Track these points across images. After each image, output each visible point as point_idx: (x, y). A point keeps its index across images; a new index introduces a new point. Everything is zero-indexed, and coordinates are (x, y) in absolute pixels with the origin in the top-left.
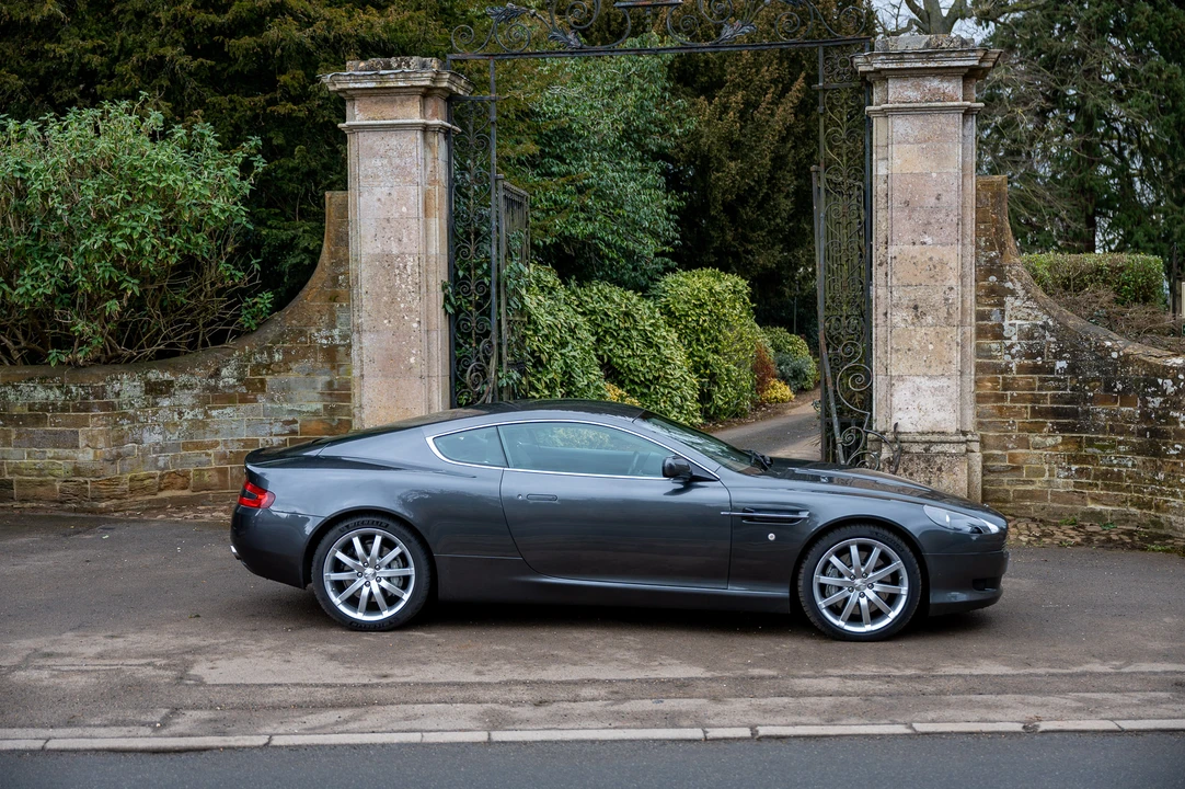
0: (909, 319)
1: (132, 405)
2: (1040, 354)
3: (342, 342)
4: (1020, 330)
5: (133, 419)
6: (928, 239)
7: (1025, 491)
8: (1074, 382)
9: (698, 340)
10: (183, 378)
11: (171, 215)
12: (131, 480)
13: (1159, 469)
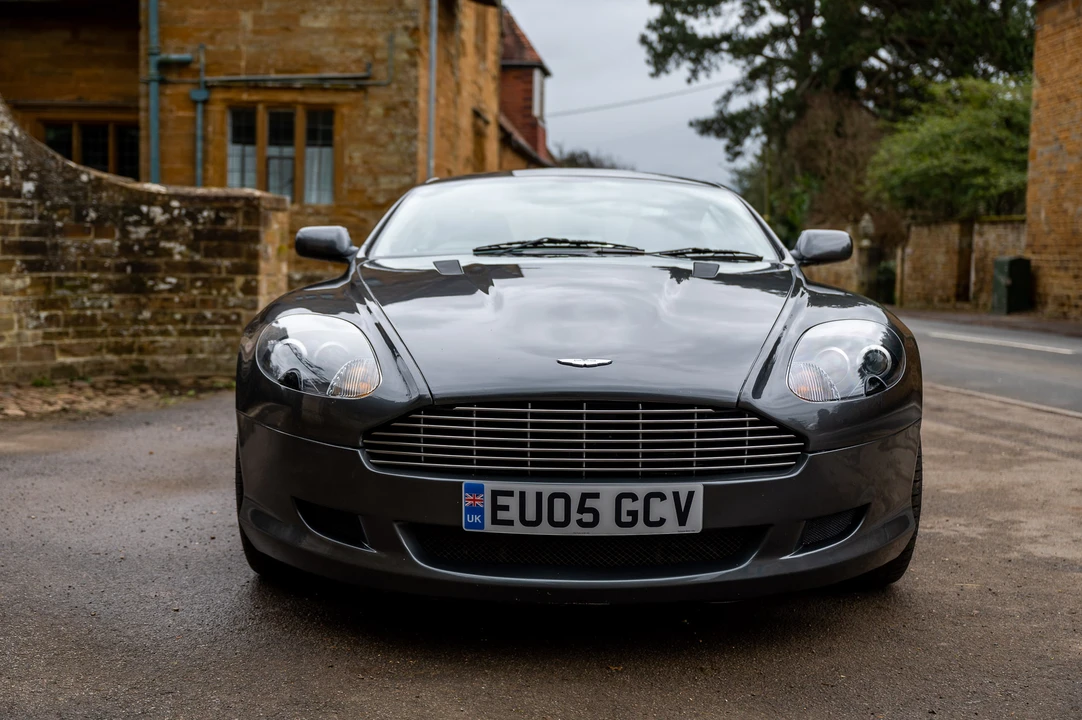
2: (8, 172)
8: (42, 209)
13: (143, 307)
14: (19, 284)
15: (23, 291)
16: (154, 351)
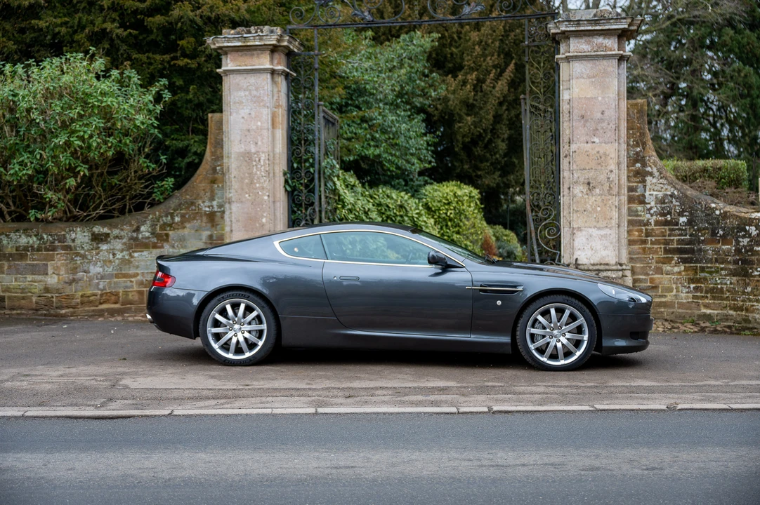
0: (585, 191)
1: (83, 248)
2: (669, 213)
3: (219, 210)
4: (656, 198)
5: (84, 257)
6: (596, 140)
7: (660, 302)
8: (692, 231)
9: (447, 225)
10: (116, 232)
11: (109, 124)
12: (82, 296)
13: (748, 285)
14: (676, 269)
15: (679, 273)
16: (753, 312)
